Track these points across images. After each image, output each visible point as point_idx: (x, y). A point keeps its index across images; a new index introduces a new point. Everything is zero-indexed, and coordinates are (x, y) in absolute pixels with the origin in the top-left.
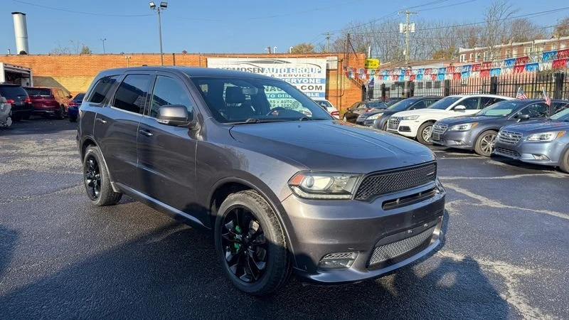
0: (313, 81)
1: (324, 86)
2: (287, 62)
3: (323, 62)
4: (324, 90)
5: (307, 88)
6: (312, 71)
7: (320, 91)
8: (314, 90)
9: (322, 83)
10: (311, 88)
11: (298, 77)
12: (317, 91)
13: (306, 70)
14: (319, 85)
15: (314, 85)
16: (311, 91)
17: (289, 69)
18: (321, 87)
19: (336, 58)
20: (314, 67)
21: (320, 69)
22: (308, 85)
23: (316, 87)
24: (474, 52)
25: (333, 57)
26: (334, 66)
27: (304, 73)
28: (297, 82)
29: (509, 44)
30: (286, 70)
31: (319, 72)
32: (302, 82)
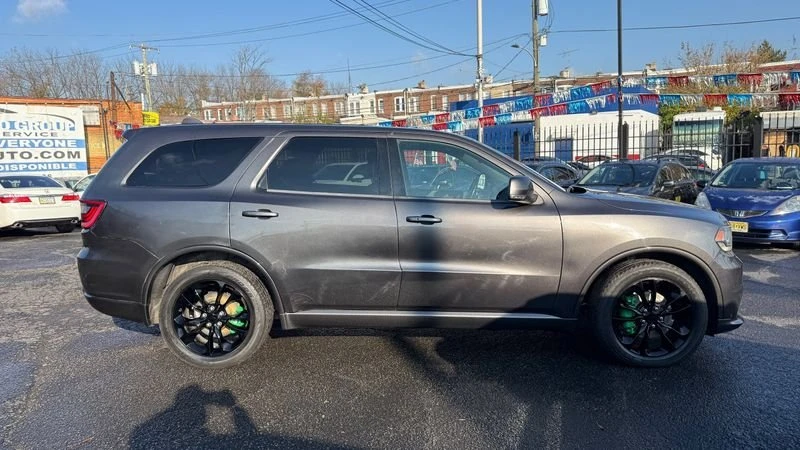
0: (63, 144)
1: (83, 151)
2: (8, 112)
3: (76, 113)
4: (83, 159)
5: (52, 155)
6: (58, 127)
7: (77, 160)
8: (66, 159)
9: (78, 147)
10: (59, 155)
11: (33, 136)
12: (72, 160)
13: (46, 126)
14: (74, 151)
15: (65, 151)
16: (60, 160)
17: (12, 124)
18: (78, 153)
19: (96, 108)
20: (61, 121)
21: (72, 125)
22: (53, 151)
23: (69, 153)
24: (223, 107)
25: (92, 107)
26: (95, 119)
27: (45, 130)
28: (32, 145)
29: (264, 100)
30: (8, 125)
31: (72, 129)
32: (41, 146)
